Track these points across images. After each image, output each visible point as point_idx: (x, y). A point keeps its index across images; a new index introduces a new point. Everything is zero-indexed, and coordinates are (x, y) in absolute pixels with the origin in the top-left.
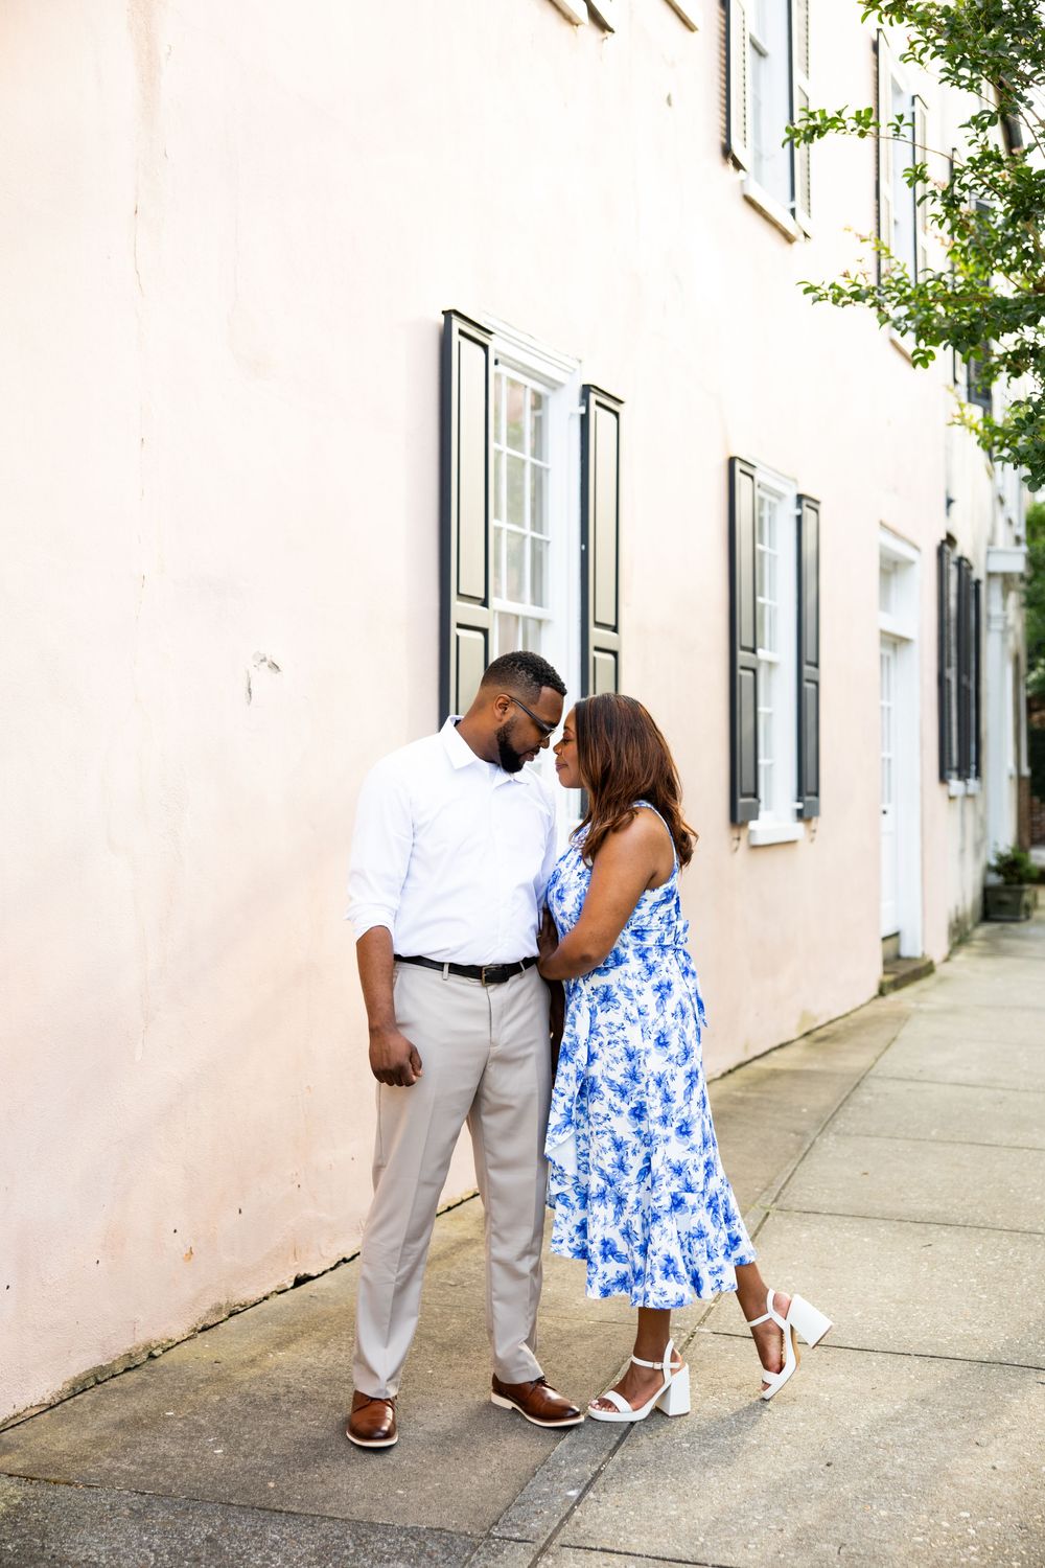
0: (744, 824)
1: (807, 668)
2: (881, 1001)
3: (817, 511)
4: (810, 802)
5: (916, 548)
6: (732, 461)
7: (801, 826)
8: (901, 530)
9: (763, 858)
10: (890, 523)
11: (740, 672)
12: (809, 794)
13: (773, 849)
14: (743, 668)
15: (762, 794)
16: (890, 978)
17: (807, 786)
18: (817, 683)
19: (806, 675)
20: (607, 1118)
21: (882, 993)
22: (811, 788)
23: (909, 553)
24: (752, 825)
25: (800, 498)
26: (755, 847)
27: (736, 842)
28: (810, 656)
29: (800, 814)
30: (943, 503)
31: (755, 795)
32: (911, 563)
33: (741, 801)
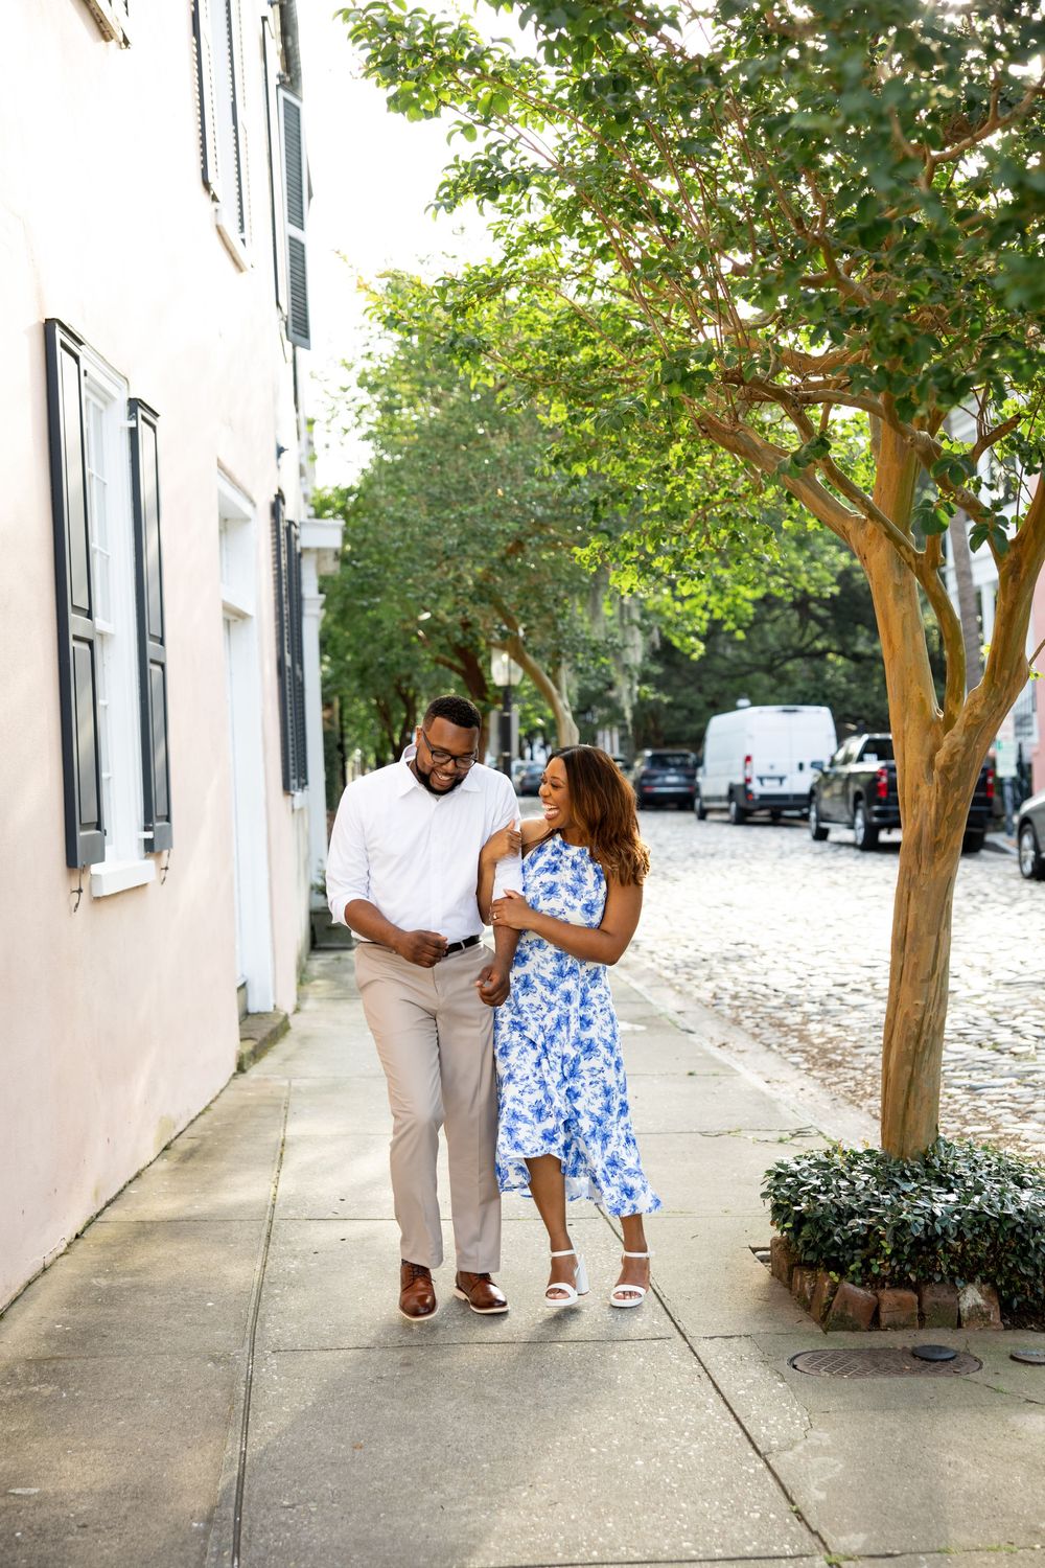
0: (85, 868)
1: (151, 644)
2: (242, 1080)
3: (154, 428)
4: (161, 828)
5: (252, 501)
6: (49, 326)
7: (151, 862)
8: (239, 477)
9: (109, 912)
10: (228, 465)
11: (73, 644)
12: (160, 818)
13: (120, 897)
14: (76, 638)
15: (106, 825)
16: (249, 1046)
17: (155, 810)
18: (163, 666)
19: (150, 655)
20: (601, 1071)
21: (241, 1069)
22: (161, 810)
23: (247, 508)
24: (95, 869)
25: (135, 404)
26: (98, 899)
27: (76, 894)
28: (153, 628)
29: (149, 846)
30: (274, 452)
31: (99, 826)
32: (247, 520)
33: (81, 834)
